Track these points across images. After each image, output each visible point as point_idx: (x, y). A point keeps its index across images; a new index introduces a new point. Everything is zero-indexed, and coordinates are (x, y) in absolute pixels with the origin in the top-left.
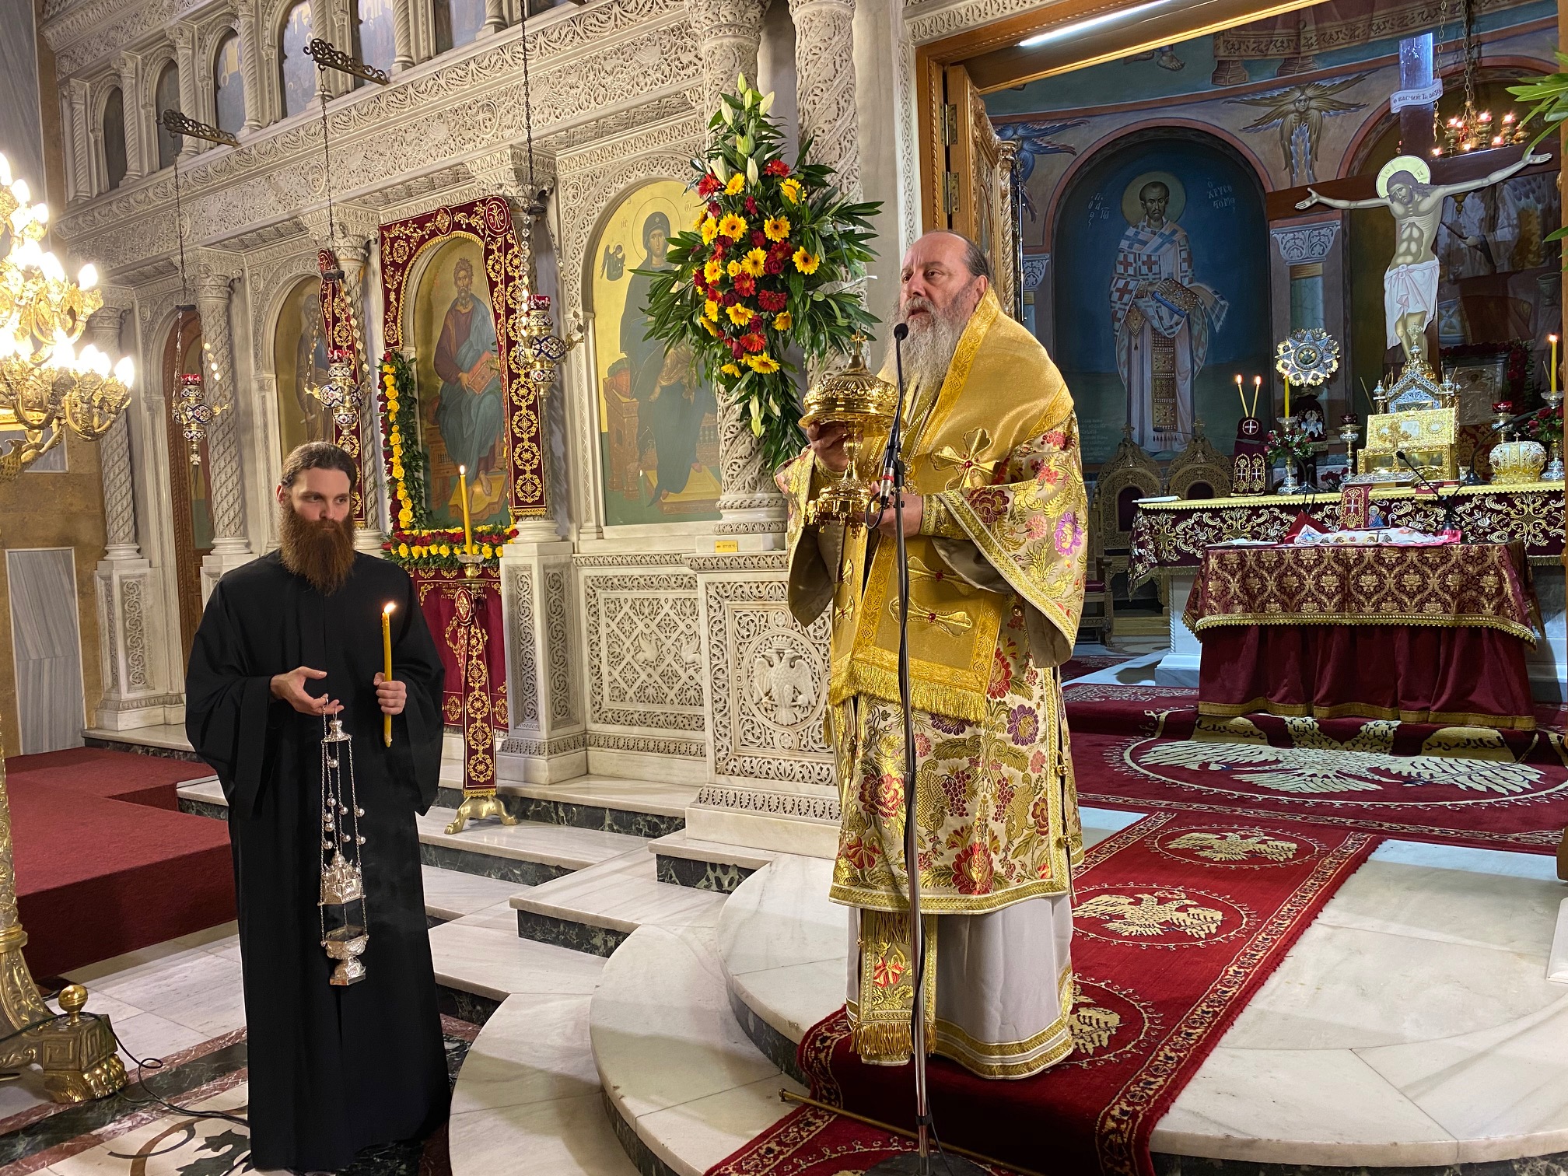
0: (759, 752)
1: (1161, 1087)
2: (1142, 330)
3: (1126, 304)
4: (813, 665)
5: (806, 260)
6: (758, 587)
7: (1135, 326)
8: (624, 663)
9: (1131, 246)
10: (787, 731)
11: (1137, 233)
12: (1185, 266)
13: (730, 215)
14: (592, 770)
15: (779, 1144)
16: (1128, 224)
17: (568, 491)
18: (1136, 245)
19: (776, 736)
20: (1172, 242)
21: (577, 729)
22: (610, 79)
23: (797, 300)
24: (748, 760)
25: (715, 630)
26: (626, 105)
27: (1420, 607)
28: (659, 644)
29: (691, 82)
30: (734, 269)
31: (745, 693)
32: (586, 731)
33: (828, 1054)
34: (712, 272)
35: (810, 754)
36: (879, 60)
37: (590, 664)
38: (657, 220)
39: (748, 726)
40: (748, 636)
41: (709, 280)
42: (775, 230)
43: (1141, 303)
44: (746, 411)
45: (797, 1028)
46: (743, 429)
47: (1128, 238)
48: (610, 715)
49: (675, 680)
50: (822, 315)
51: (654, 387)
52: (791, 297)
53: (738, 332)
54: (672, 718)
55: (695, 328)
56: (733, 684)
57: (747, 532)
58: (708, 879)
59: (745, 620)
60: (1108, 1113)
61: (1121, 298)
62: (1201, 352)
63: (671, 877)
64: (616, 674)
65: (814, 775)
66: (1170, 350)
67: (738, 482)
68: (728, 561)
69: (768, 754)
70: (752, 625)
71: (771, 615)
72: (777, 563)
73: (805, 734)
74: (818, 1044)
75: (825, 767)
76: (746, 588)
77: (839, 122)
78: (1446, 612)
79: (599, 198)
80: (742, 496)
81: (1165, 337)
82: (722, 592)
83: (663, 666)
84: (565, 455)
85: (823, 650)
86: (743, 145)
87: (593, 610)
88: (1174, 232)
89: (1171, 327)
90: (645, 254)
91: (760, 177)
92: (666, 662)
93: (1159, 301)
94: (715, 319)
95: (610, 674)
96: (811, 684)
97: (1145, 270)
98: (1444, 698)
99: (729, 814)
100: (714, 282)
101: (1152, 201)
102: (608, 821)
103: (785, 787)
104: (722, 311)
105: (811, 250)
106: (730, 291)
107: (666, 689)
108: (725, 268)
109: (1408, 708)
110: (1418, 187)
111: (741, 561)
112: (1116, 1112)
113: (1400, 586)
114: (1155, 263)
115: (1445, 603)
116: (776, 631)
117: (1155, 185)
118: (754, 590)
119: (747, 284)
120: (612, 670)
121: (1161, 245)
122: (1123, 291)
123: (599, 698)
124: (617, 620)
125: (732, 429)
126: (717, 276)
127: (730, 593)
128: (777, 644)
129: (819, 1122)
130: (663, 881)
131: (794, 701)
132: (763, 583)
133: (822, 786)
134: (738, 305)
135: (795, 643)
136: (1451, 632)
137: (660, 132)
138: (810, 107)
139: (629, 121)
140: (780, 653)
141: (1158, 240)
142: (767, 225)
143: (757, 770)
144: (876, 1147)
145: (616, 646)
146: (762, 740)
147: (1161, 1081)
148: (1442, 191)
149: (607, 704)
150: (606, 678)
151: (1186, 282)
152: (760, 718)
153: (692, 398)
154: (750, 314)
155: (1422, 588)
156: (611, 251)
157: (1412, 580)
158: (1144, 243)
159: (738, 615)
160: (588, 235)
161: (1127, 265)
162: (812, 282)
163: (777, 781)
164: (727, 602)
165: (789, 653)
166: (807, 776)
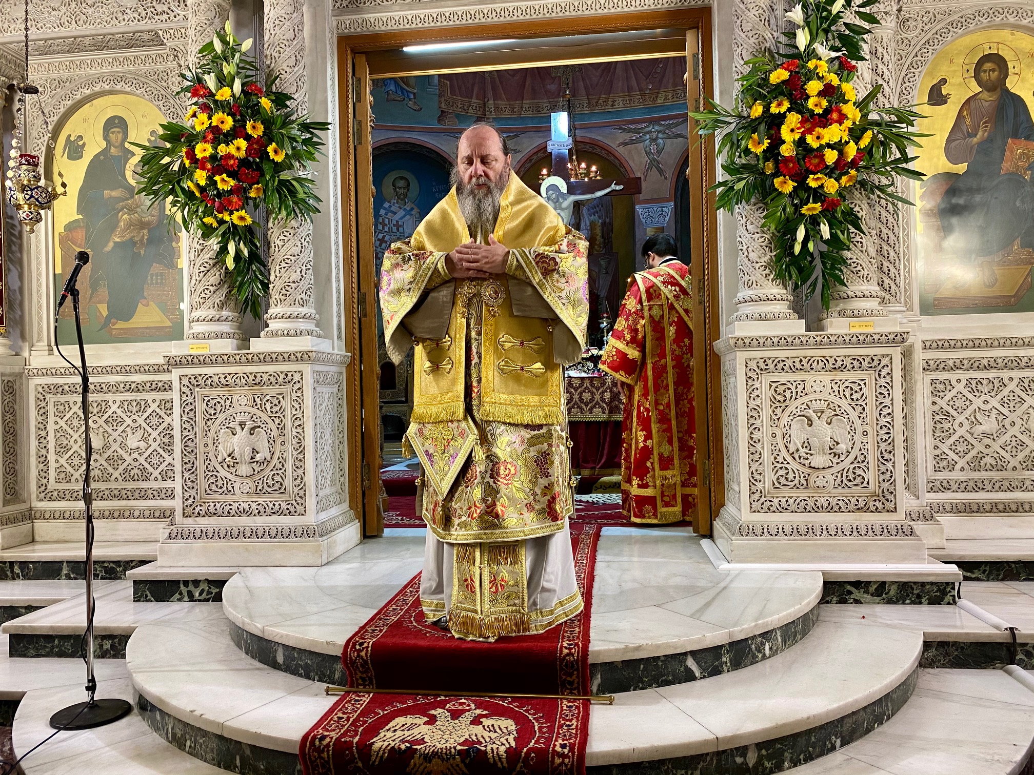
0: (222, 498)
1: (579, 632)
4: (269, 432)
5: (276, 152)
6: (225, 378)
8: (70, 453)
9: (386, 214)
10: (245, 481)
11: (390, 207)
13: (220, 114)
14: (37, 538)
15: (344, 713)
17: (22, 317)
18: (390, 214)
19: (236, 486)
20: (411, 215)
21: (23, 507)
22: (91, 10)
23: (268, 178)
24: (212, 504)
25: (187, 410)
26: (105, 31)
27: (591, 410)
28: (106, 435)
29: (164, 25)
30: (223, 149)
31: (211, 456)
32: (31, 509)
33: (367, 651)
34: (203, 150)
35: (264, 496)
36: (317, 37)
37: (37, 454)
38: (117, 121)
39: (213, 480)
40: (215, 414)
41: (199, 156)
42: (255, 129)
44: (224, 250)
45: (334, 644)
46: (214, 265)
47: (385, 209)
48: (55, 494)
49: (120, 462)
50: (287, 190)
51: (108, 242)
52: (263, 175)
53: (219, 195)
54: (117, 493)
55: (183, 189)
56: (201, 449)
57: (217, 337)
58: (181, 594)
59: (213, 402)
60: (562, 646)
61: (380, 245)
63: (146, 596)
64: (62, 461)
65: (269, 511)
67: (209, 303)
68: (202, 359)
69: (229, 498)
70: (219, 405)
71: (235, 398)
72: (243, 359)
73: (261, 482)
74: (358, 647)
75: (277, 504)
76: (216, 379)
77: (296, 69)
78: (604, 413)
79: (66, 97)
80: (212, 313)
82: (194, 381)
83: (109, 453)
84: (21, 289)
85: (277, 421)
86: (228, 69)
87: (42, 411)
88: (412, 209)
90: (104, 144)
91: (243, 91)
92: (112, 449)
94: (202, 183)
95: (57, 461)
96: (267, 445)
97: (395, 229)
98: (603, 461)
99: (198, 545)
100: (204, 158)
101: (400, 188)
102: (65, 571)
103: (245, 521)
104: (210, 179)
105: (281, 145)
106: (218, 165)
107: (110, 470)
108: (215, 149)
109: (585, 468)
110: (561, 193)
111: (214, 358)
112: (565, 645)
113: (581, 399)
114: (401, 226)
115: (603, 408)
116: (240, 409)
117: (402, 178)
118: (223, 380)
119: (232, 162)
120: (59, 459)
121: (404, 216)
122: (382, 241)
123: (45, 481)
124: (65, 419)
125: (206, 265)
126: (207, 154)
127: (201, 382)
128: (239, 418)
129: (364, 699)
130: (139, 601)
131: (252, 458)
132: (229, 374)
133: (274, 517)
134: (224, 175)
135: (255, 417)
136: (605, 424)
137: (126, 58)
138: (277, 55)
139: (102, 44)
140: (242, 425)
141: (401, 213)
142: (249, 125)
143: (220, 511)
144: (410, 703)
145: (64, 439)
146: (225, 488)
147: (577, 630)
148: (573, 198)
149: (52, 485)
150: (52, 465)
152: (223, 473)
153: (142, 252)
154: (232, 182)
155: (592, 400)
156: (72, 139)
157: (587, 396)
158: (395, 213)
159: (207, 399)
160: (53, 124)
161: (384, 225)
162: (278, 167)
163: (237, 518)
164: (197, 389)
165: (249, 424)
166: (262, 510)
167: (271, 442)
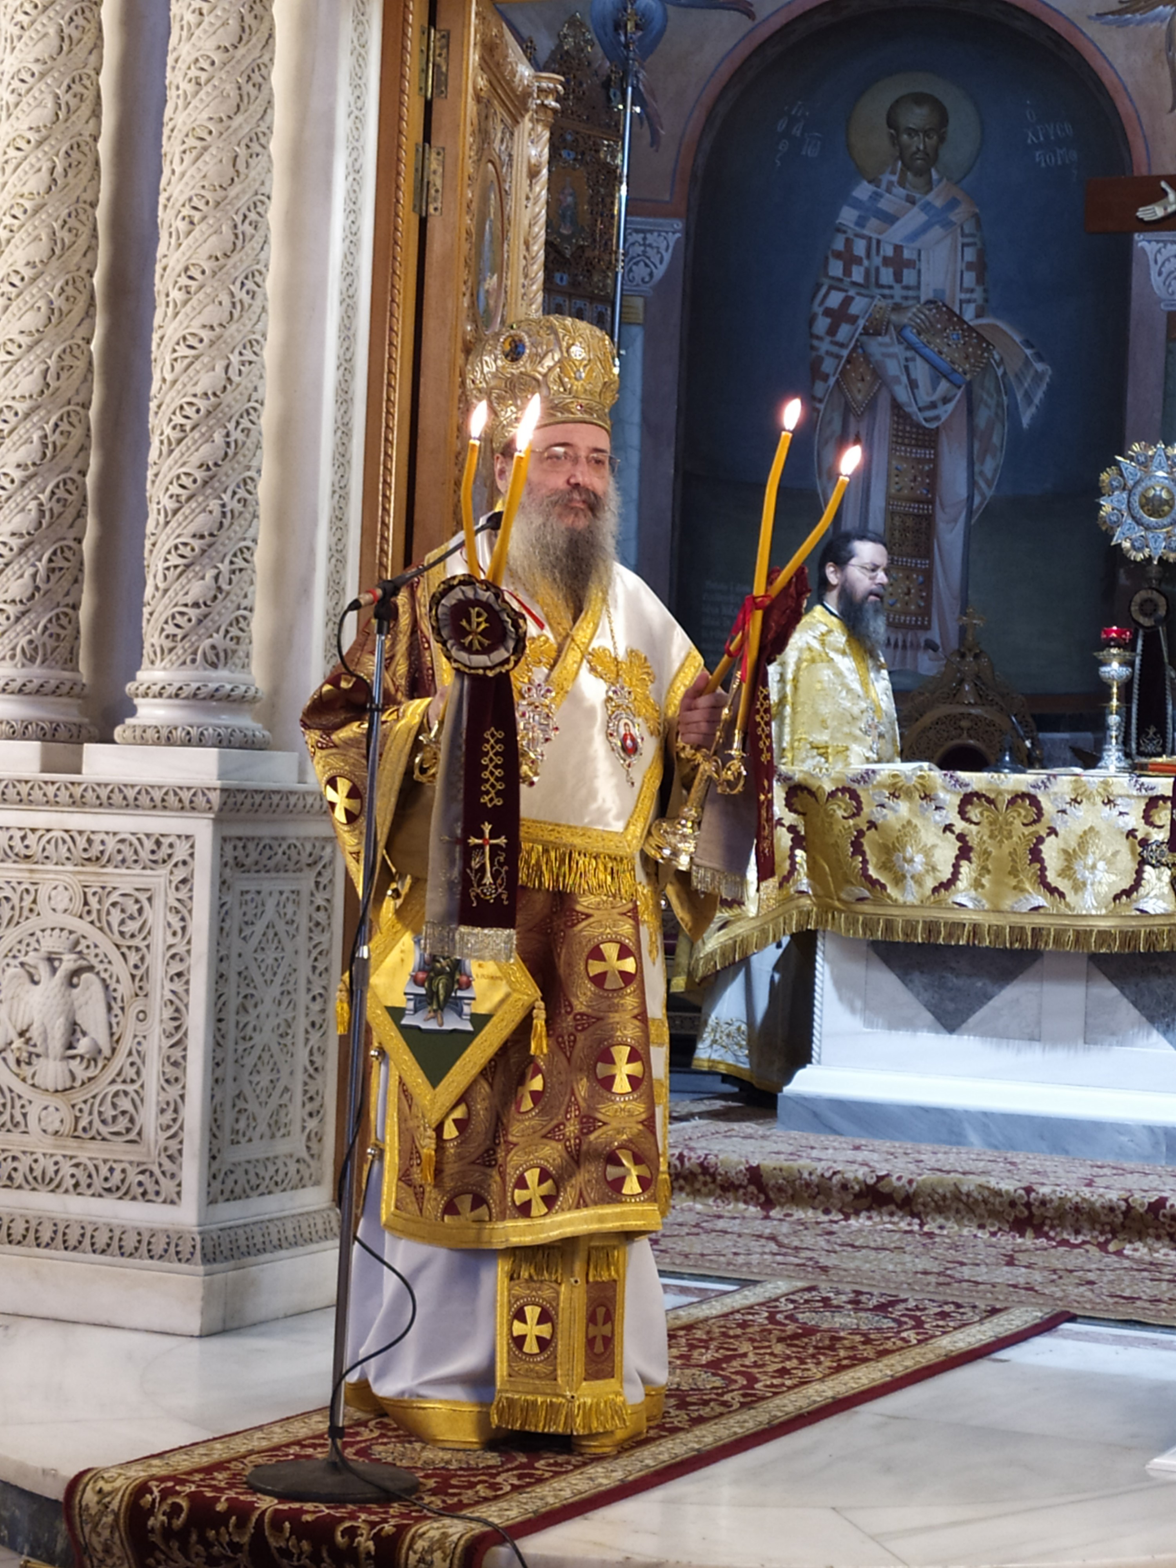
2: (872, 405)
3: (842, 346)
4: (113, 984)
6: (23, 838)
7: (859, 393)
9: (861, 222)
10: (53, 1101)
11: (876, 196)
12: (970, 278)
16: (860, 174)
18: (873, 222)
19: (33, 1112)
20: (947, 224)
35: (93, 1145)
43: (876, 346)
45: (55, 1475)
47: (856, 204)
61: (832, 331)
62: (989, 466)
66: (928, 454)
69: (14, 1142)
70: (7, 907)
71: (44, 891)
73: (86, 1109)
80: (8, 671)
81: (919, 426)
88: (952, 204)
89: (933, 406)
93: (910, 347)
97: (887, 275)
101: (911, 132)
103: (44, 1204)
114: (910, 264)
116: (49, 919)
117: (919, 99)
118: (17, 843)
121: (925, 228)
122: (839, 316)
128: (50, 943)
132: (33, 830)
133: (108, 1202)
141: (915, 218)
146: (7, 1116)
151: (969, 314)
152: (5, 1077)
158: (890, 219)
161: (849, 260)
163: (25, 1193)
167: (116, 1010)
